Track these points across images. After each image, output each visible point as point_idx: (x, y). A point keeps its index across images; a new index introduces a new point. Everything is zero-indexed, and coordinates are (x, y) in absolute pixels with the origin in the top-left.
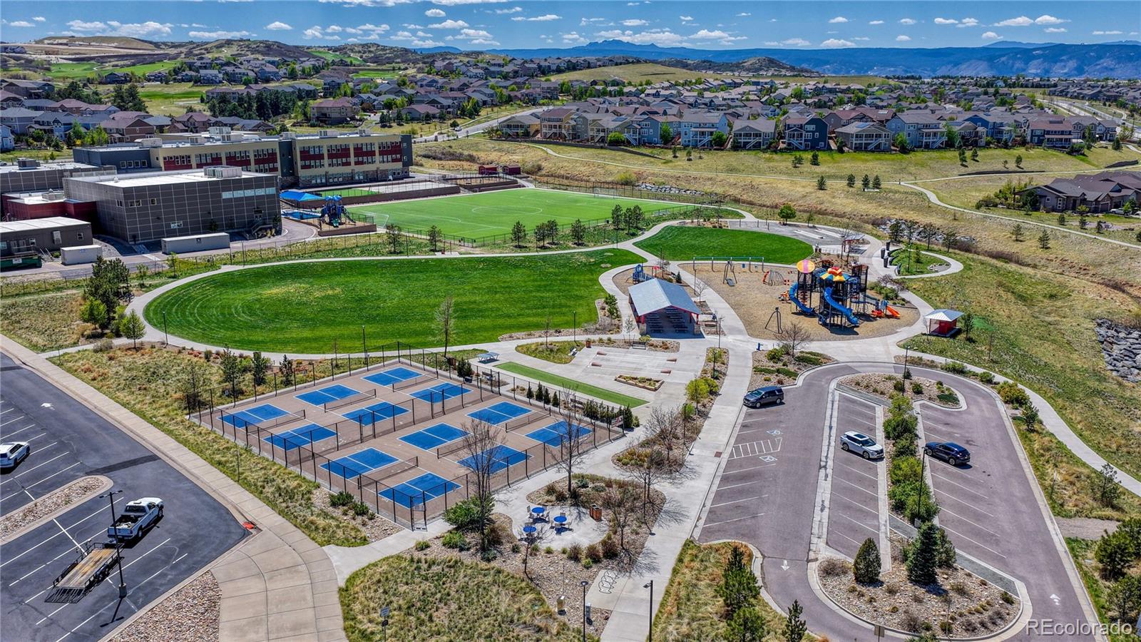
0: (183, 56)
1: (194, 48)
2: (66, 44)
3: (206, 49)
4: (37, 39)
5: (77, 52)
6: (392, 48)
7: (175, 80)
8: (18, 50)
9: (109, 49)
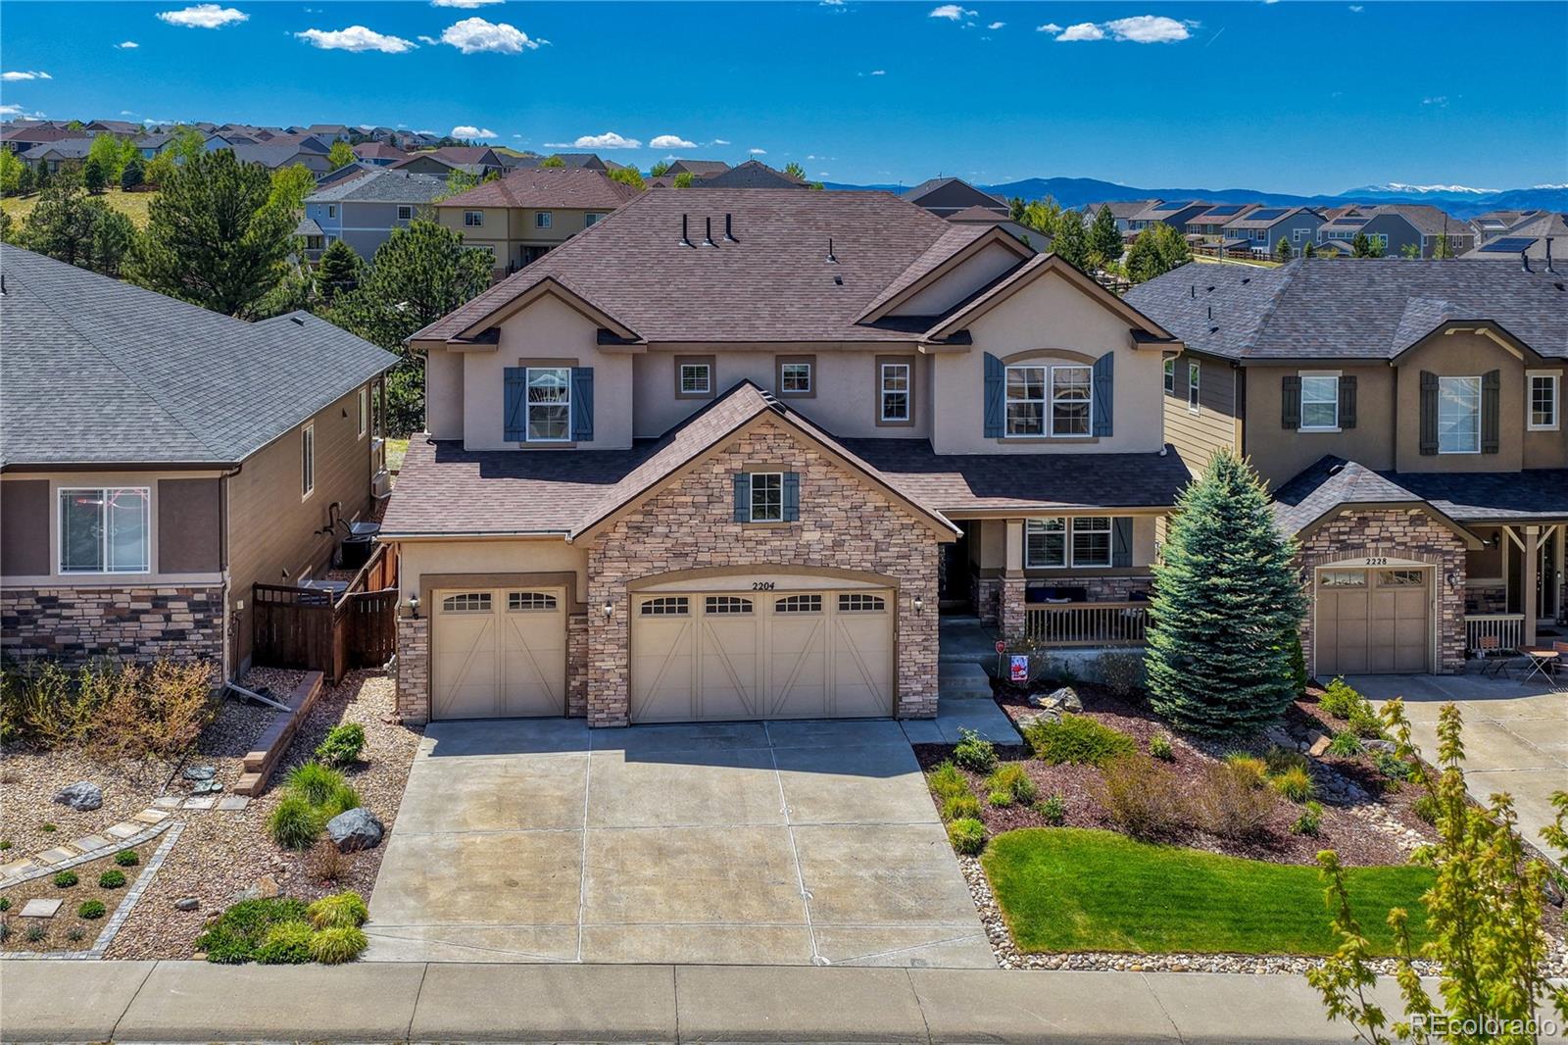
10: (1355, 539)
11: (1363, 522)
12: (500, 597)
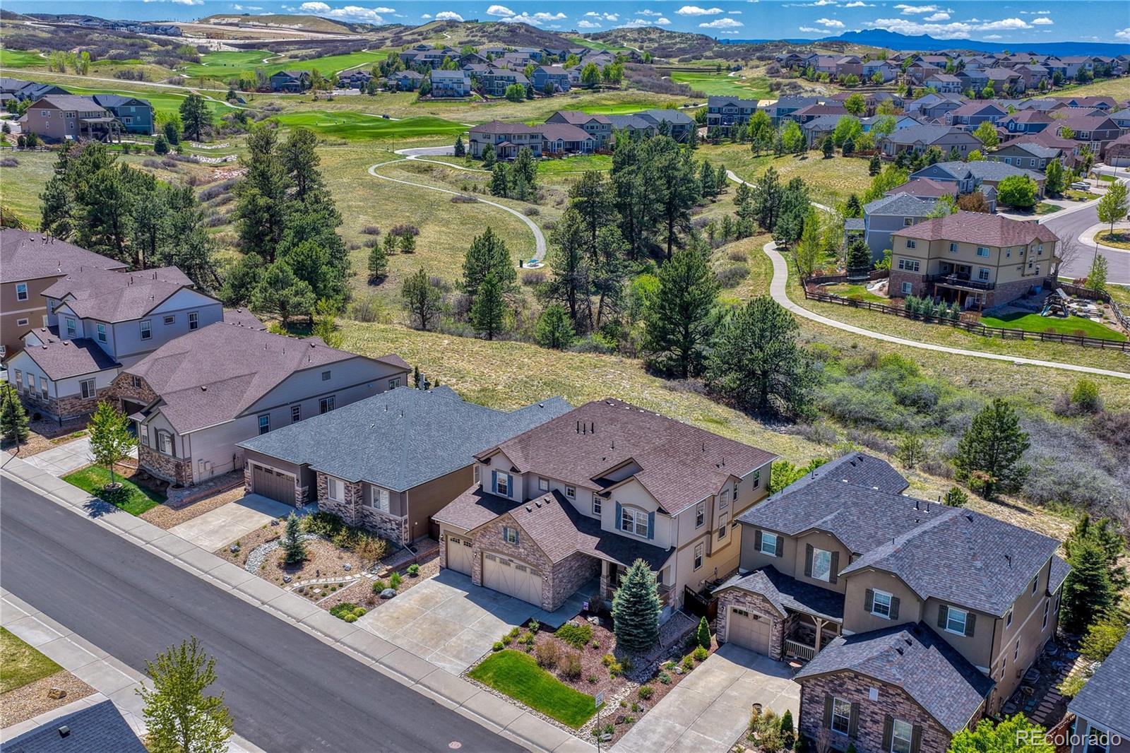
0: (388, 43)
1: (401, 32)
2: (237, 25)
3: (420, 34)
4: (202, 18)
5: (246, 35)
6: (682, 35)
7: (386, 87)
8: (172, 31)
9: (290, 32)
10: (742, 600)
11: (745, 595)
12: (462, 541)
